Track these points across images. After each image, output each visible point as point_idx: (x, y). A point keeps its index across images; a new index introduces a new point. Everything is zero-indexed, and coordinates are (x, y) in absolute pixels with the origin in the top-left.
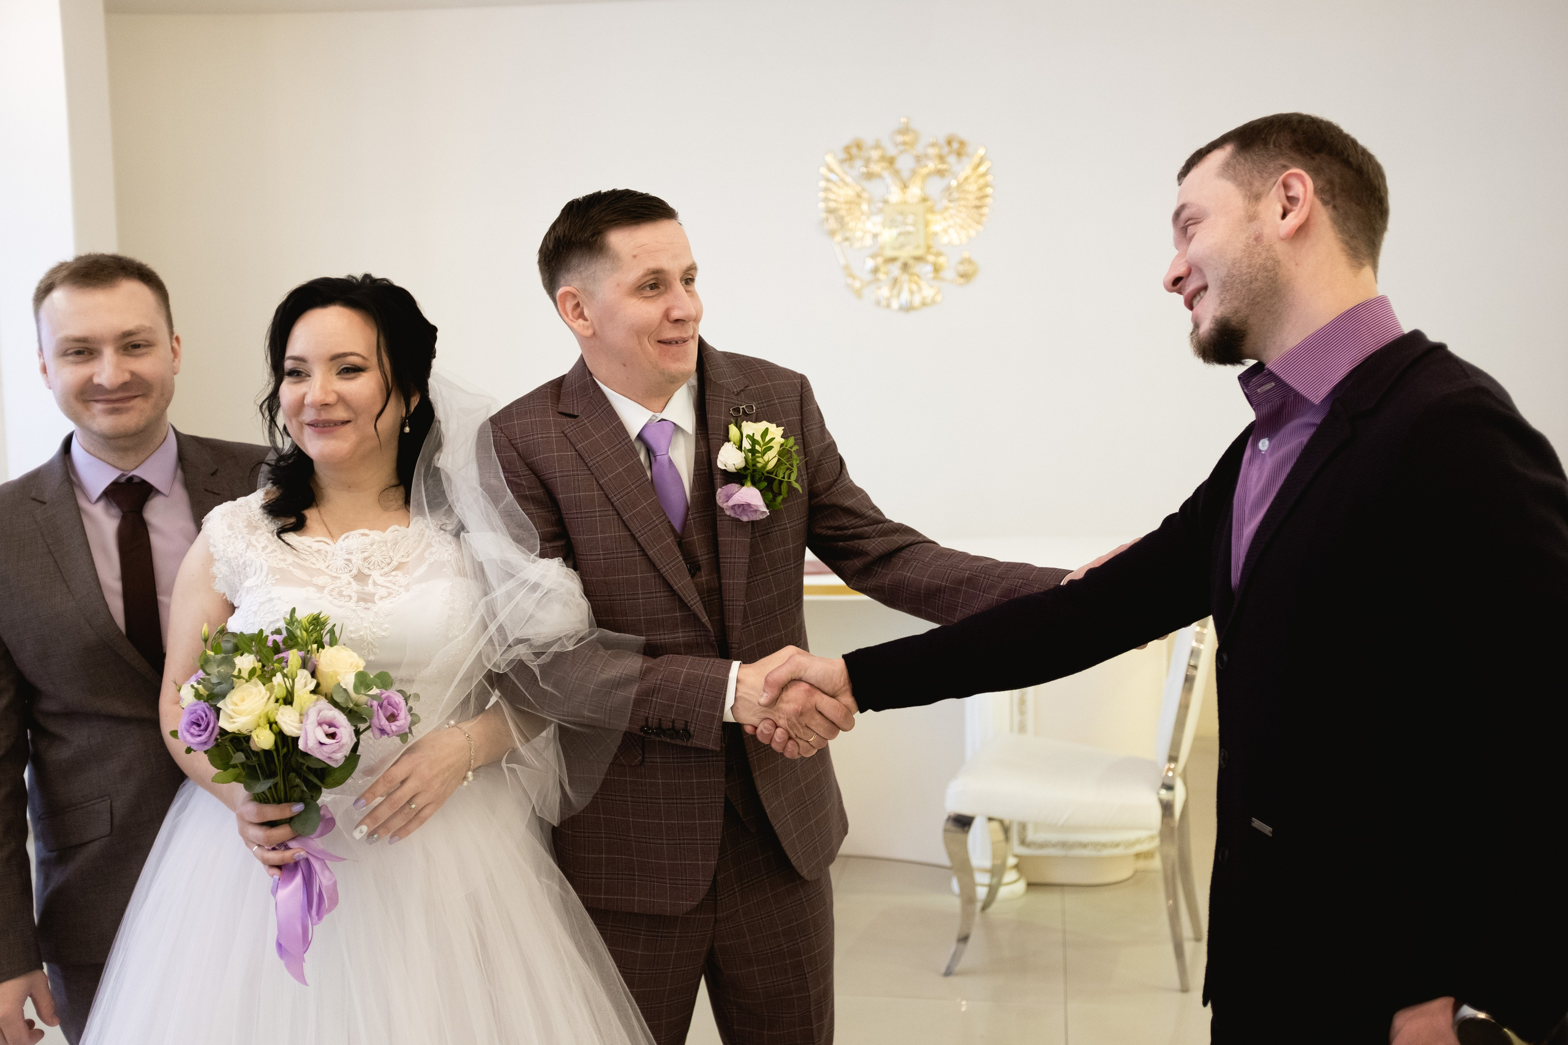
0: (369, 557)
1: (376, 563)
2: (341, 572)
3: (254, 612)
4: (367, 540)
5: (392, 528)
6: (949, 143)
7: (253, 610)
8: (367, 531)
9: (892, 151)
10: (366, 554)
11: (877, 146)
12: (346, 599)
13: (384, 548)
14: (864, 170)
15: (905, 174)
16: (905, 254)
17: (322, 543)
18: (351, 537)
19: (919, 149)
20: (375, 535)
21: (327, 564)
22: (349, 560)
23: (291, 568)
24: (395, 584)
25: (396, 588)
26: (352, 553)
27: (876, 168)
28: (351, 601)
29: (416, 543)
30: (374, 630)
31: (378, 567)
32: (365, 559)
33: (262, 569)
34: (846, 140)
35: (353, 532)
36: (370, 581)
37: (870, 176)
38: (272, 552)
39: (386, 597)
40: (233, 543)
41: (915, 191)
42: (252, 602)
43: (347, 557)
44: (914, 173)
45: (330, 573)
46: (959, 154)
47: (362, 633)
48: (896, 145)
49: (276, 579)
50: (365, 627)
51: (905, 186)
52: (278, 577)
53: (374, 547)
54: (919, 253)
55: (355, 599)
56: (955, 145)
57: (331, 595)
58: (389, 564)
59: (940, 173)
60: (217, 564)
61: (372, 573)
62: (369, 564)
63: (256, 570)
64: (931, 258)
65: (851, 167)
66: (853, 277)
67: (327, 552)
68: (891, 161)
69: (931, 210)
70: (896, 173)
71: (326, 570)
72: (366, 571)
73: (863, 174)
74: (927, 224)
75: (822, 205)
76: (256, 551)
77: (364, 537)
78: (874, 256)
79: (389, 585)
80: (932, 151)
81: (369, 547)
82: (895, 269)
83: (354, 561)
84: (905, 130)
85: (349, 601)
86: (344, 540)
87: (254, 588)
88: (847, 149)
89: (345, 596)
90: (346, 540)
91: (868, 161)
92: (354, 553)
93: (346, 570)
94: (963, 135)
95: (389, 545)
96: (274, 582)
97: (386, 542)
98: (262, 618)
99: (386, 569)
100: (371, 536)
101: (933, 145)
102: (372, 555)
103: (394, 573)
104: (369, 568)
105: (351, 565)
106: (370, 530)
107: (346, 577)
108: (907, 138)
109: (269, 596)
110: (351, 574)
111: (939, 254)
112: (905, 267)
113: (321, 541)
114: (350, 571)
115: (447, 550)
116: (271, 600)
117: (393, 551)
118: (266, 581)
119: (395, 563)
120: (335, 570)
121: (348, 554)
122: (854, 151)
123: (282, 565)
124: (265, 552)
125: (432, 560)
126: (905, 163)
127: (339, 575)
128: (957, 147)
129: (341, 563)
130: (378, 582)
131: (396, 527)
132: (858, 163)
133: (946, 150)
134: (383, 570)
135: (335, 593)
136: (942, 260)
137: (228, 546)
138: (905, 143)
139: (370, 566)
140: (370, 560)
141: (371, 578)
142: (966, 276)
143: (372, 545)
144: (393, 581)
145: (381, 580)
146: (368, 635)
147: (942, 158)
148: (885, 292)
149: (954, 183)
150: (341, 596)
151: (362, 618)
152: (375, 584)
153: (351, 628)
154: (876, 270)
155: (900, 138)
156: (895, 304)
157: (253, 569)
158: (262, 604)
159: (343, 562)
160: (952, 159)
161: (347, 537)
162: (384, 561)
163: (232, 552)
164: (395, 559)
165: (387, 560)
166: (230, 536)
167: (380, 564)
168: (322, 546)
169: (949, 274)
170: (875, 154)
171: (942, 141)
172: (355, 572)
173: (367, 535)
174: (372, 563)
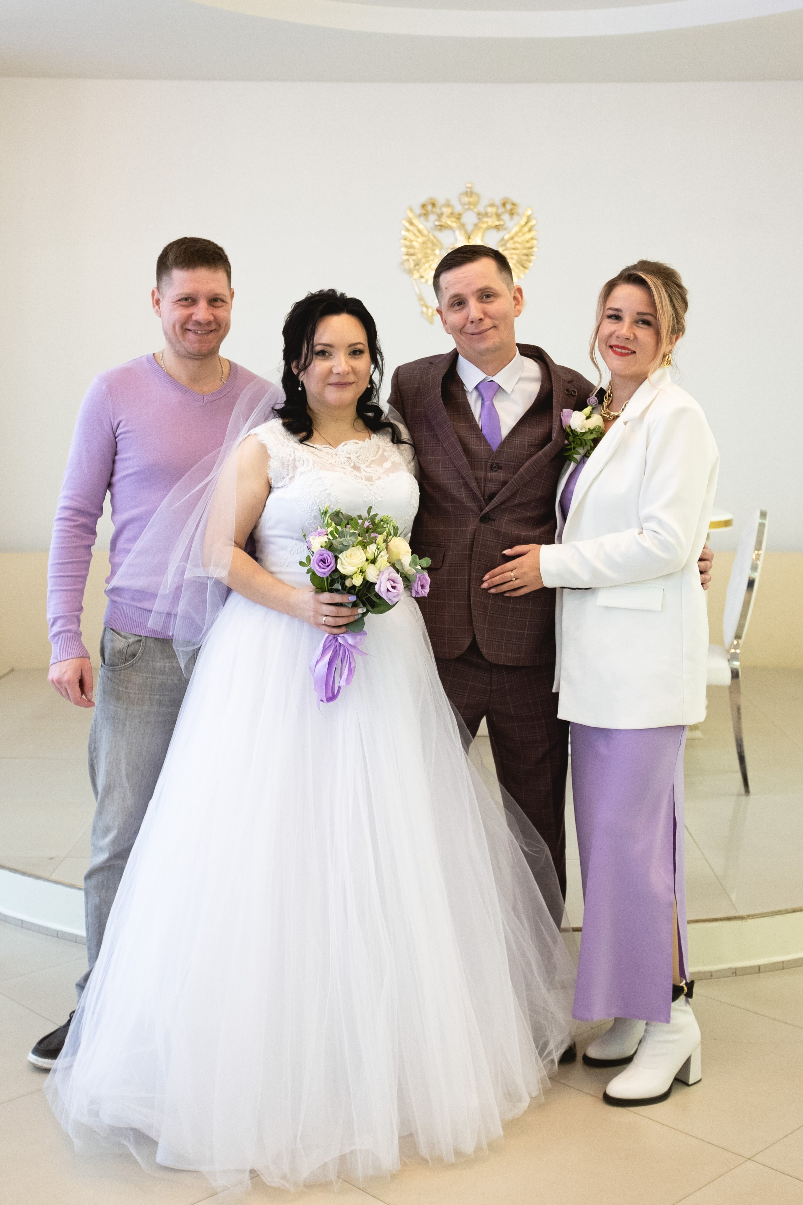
0: (359, 456)
1: (362, 459)
2: (344, 464)
4: (358, 446)
5: (366, 440)
6: (504, 205)
8: (357, 441)
9: (458, 209)
11: (448, 205)
13: (364, 452)
14: (437, 223)
15: (469, 228)
18: (348, 444)
19: (481, 208)
21: (334, 460)
22: (350, 458)
26: (350, 454)
27: (446, 221)
28: (363, 480)
29: (377, 449)
30: (377, 497)
31: (363, 462)
32: (358, 457)
34: (423, 199)
35: (349, 441)
37: (441, 227)
40: (282, 448)
43: (348, 456)
44: (476, 226)
45: (338, 465)
46: (512, 214)
47: (370, 498)
48: (463, 204)
49: (320, 467)
50: (372, 495)
51: (468, 236)
53: (361, 450)
56: (509, 207)
59: (497, 227)
60: (272, 461)
61: (360, 466)
63: (304, 462)
65: (427, 220)
66: (427, 307)
67: (331, 453)
68: (458, 217)
70: (462, 226)
71: (335, 464)
72: (358, 465)
73: (436, 226)
75: (404, 250)
77: (356, 444)
80: (490, 210)
81: (358, 450)
83: (352, 458)
84: (470, 193)
86: (344, 446)
87: (306, 472)
88: (424, 206)
89: (359, 477)
90: (345, 446)
91: (440, 216)
92: (352, 454)
93: (348, 464)
94: (515, 199)
96: (319, 468)
97: (365, 448)
99: (367, 464)
100: (360, 444)
101: (492, 205)
103: (373, 465)
104: (359, 463)
105: (349, 461)
106: (359, 440)
107: (348, 468)
108: (471, 199)
113: (327, 447)
114: (350, 464)
116: (320, 478)
117: (368, 453)
118: (314, 468)
120: (341, 464)
121: (348, 454)
122: (429, 207)
126: (469, 218)
127: (345, 467)
128: (510, 209)
129: (344, 459)
130: (366, 470)
132: (433, 217)
133: (501, 210)
134: (365, 464)
137: (279, 449)
138: (470, 203)
141: (359, 469)
143: (360, 449)
146: (374, 500)
147: (498, 216)
149: (507, 237)
151: (370, 490)
153: (365, 495)
155: (466, 199)
159: (345, 459)
160: (506, 217)
161: (346, 444)
163: (283, 453)
164: (369, 458)
168: (328, 450)
170: (446, 211)
171: (498, 202)
172: (352, 464)
173: (358, 443)
174: (360, 460)
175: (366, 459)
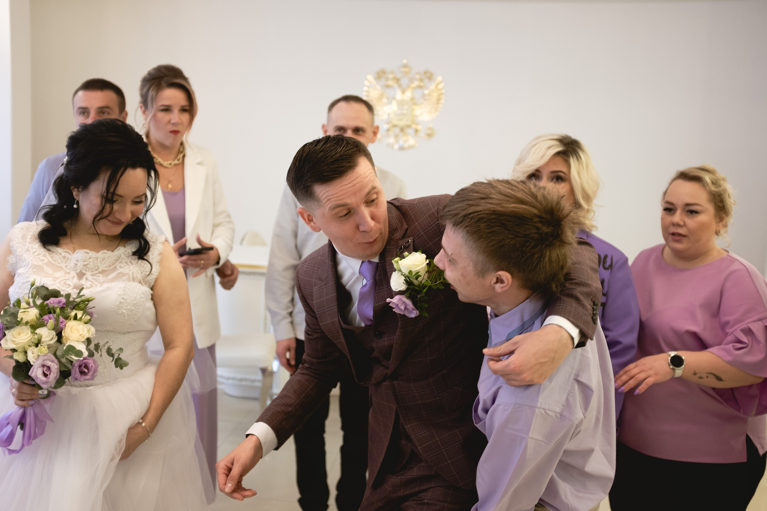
0: (87, 265)
1: (90, 268)
2: (71, 270)
3: (19, 287)
4: (88, 256)
5: (102, 252)
6: (426, 73)
7: (18, 286)
8: (88, 251)
9: (399, 76)
10: (86, 263)
11: (392, 72)
12: (67, 287)
13: (96, 261)
14: (385, 83)
15: (404, 86)
16: (402, 123)
17: (67, 253)
18: (79, 253)
19: (411, 75)
20: (92, 254)
21: (66, 265)
22: (77, 265)
23: (44, 266)
24: (96, 281)
25: (96, 283)
27: (390, 83)
28: (70, 288)
29: (115, 261)
31: (91, 271)
32: (85, 265)
33: (28, 265)
34: (378, 69)
35: (81, 250)
36: (84, 277)
37: (388, 87)
38: (37, 255)
39: (89, 288)
40: (21, 247)
41: (408, 95)
42: (19, 281)
43: (76, 263)
44: (408, 85)
45: (66, 270)
46: (430, 79)
48: (401, 72)
51: (403, 92)
52: (35, 270)
53: (91, 260)
54: (409, 123)
55: (71, 287)
57: (60, 284)
58: (96, 270)
59: (420, 87)
60: (12, 256)
61: (87, 273)
62: (86, 268)
63: (25, 264)
64: (414, 126)
65: (380, 82)
67: (68, 258)
68: (397, 80)
69: (415, 104)
70: (400, 86)
71: (64, 268)
72: (84, 271)
73: (385, 85)
74: (413, 110)
76: (29, 254)
77: (86, 254)
78: (388, 123)
79: (93, 281)
80: (418, 77)
81: (88, 259)
82: (397, 130)
84: (405, 66)
85: (68, 288)
87: (22, 274)
88: (378, 73)
89: (67, 285)
90: (77, 254)
91: (387, 79)
92: (79, 261)
93: (74, 269)
94: (432, 70)
95: (99, 260)
97: (97, 259)
98: (22, 290)
99: (95, 272)
101: (418, 74)
102: (89, 264)
103: (98, 275)
104: (86, 270)
105: (77, 267)
106: (91, 251)
107: (73, 273)
108: (406, 70)
109: (27, 279)
110: (77, 271)
111: (417, 124)
112: (402, 130)
115: (129, 268)
117: (101, 263)
118: (28, 272)
119: (100, 270)
120: (69, 269)
121: (76, 261)
122: (381, 74)
123: (41, 263)
124: (33, 255)
125: (120, 271)
126: (404, 81)
127: (70, 272)
128: (429, 76)
129: (73, 265)
130: (88, 278)
131: (105, 251)
132: (383, 80)
133: (424, 76)
134: (93, 273)
135: (62, 283)
136: (419, 127)
137: (18, 248)
138: (405, 72)
139: (87, 269)
140: (87, 266)
141: (85, 276)
142: (430, 135)
143: (90, 258)
144: (96, 279)
145: (90, 278)
147: (421, 80)
148: (392, 140)
149: (426, 92)
150: (65, 285)
152: (87, 279)
154: (388, 130)
155: (403, 70)
156: (396, 147)
157: (24, 264)
158: (24, 283)
160: (426, 81)
162: (94, 268)
163: (19, 252)
164: (101, 268)
165: (96, 268)
166: (21, 243)
167: (92, 269)
168: (67, 255)
169: (422, 134)
170: (391, 76)
171: (422, 72)
172: (78, 271)
173: (88, 253)
174: (88, 268)
175: (97, 268)
